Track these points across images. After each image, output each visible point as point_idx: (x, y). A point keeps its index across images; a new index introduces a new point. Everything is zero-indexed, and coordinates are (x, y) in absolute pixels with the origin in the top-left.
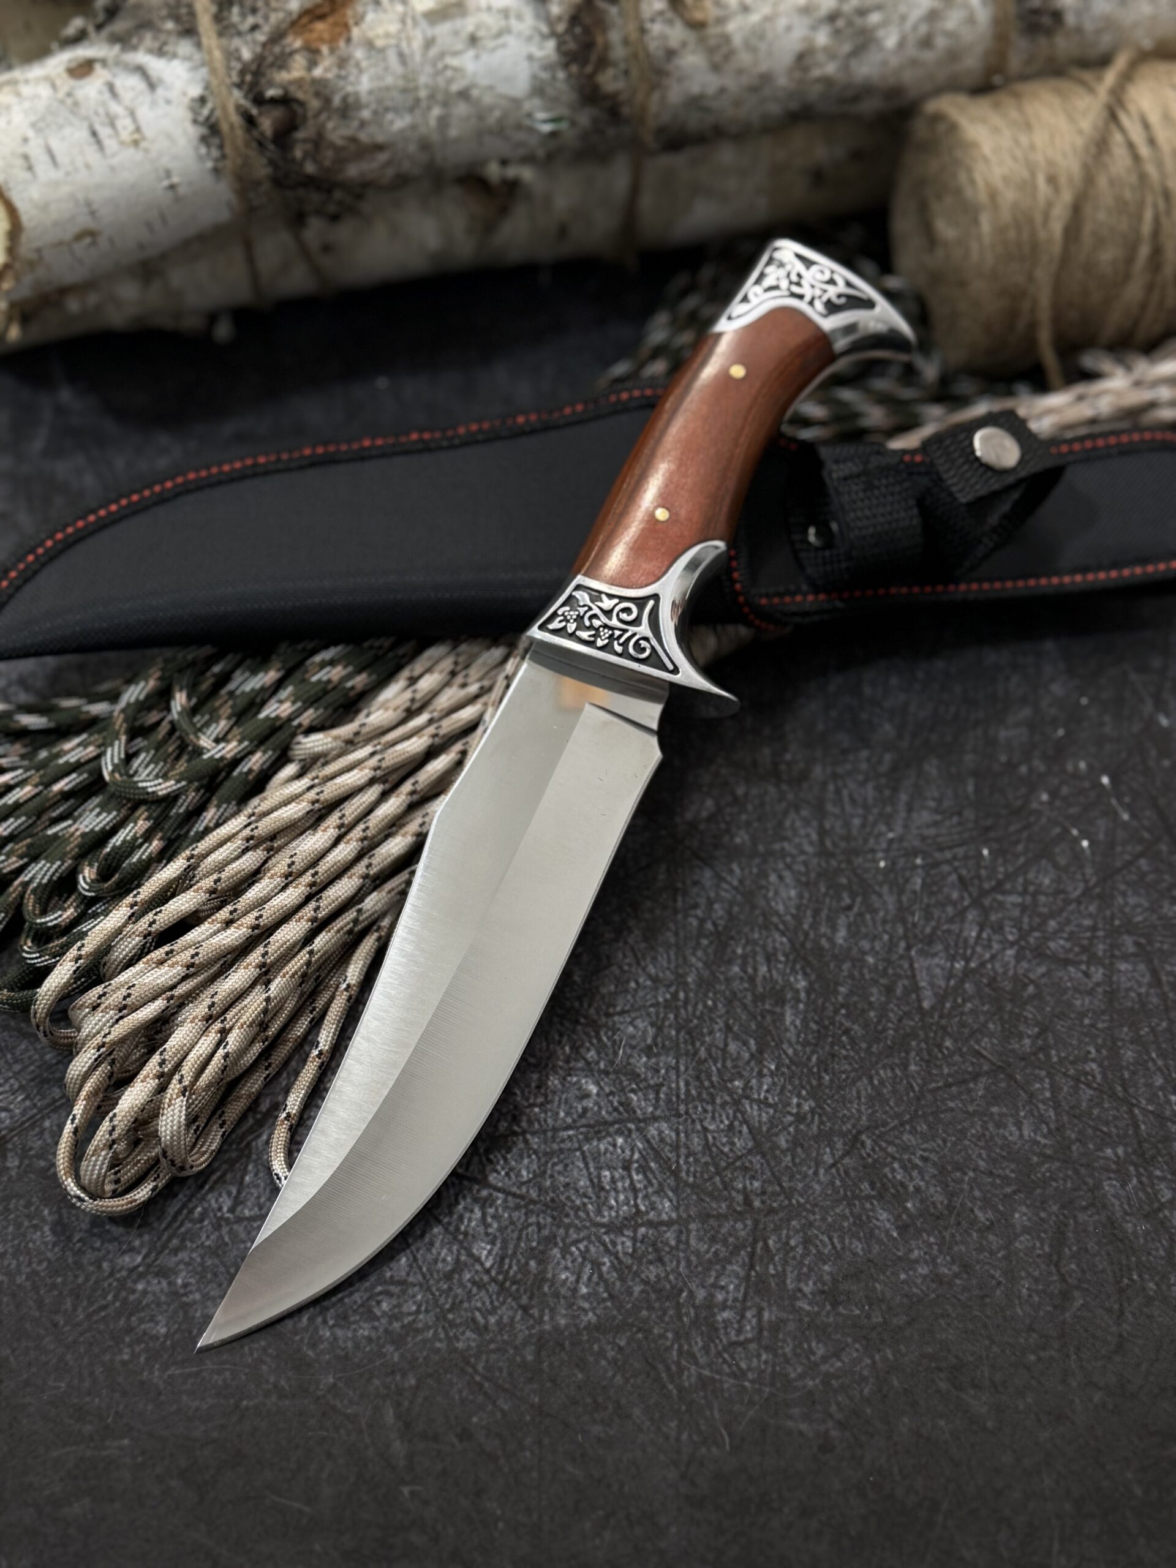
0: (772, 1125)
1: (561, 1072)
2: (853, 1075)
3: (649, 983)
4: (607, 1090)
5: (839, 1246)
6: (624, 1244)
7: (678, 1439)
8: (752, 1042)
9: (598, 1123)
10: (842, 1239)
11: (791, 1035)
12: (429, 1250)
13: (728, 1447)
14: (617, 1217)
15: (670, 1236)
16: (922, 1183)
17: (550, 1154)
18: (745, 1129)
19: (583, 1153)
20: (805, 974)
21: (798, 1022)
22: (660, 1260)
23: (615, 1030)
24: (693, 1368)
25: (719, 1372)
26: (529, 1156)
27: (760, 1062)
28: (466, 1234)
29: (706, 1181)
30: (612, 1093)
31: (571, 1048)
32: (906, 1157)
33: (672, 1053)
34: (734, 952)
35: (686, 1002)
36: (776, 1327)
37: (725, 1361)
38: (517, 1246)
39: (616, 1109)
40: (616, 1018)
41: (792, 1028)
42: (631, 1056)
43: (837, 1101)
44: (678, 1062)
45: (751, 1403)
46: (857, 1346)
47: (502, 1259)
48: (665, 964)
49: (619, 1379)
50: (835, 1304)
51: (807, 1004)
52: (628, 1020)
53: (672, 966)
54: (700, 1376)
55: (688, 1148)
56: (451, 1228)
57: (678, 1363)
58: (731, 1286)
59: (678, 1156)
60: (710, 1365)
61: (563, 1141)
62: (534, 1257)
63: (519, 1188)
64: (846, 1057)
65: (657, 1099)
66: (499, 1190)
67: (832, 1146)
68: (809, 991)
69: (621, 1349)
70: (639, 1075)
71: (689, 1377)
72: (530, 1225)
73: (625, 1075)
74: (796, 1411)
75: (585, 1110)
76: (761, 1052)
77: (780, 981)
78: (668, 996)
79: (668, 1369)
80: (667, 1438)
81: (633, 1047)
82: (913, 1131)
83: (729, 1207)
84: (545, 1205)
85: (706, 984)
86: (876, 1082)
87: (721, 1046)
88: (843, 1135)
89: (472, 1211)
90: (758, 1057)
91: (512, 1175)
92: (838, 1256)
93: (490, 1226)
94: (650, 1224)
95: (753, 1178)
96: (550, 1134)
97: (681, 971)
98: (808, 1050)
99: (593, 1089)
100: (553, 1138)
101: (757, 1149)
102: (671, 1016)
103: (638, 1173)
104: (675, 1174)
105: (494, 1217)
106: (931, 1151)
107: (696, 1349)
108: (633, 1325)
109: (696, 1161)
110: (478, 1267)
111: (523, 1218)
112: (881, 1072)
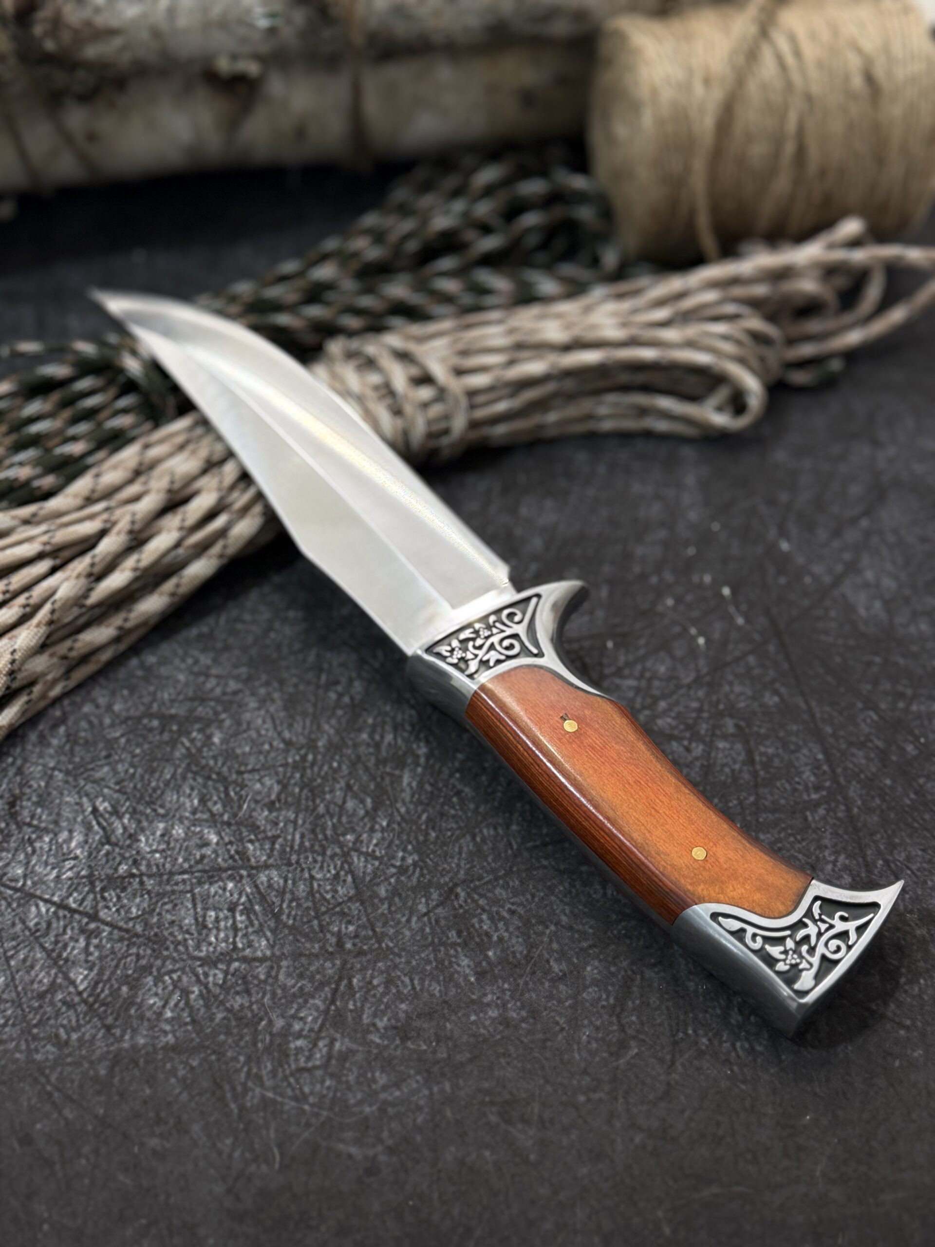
0: (375, 875)
1: (186, 822)
2: (458, 832)
3: (282, 746)
4: (227, 839)
5: (418, 988)
6: (217, 976)
7: (230, 1156)
8: (369, 801)
9: (213, 869)
10: (422, 980)
11: (406, 796)
12: (28, 972)
13: (277, 1166)
14: (214, 952)
15: (261, 971)
16: (506, 935)
17: (160, 895)
18: (349, 878)
19: (193, 895)
20: (428, 742)
21: (414, 784)
22: (248, 992)
23: (243, 786)
24: (258, 1090)
25: (282, 1095)
26: (142, 896)
27: (373, 819)
28: (67, 960)
29: (305, 923)
30: (231, 843)
31: (200, 801)
32: (495, 909)
33: (293, 808)
34: (365, 722)
35: (313, 764)
36: (344, 1057)
37: (289, 1084)
38: (113, 973)
39: (232, 857)
40: (246, 776)
41: (408, 790)
42: (254, 810)
43: (439, 856)
44: (297, 817)
45: (308, 1125)
46: (419, 1078)
47: (97, 983)
48: (300, 730)
49: (185, 1096)
50: (405, 1039)
51: (425, 768)
52: (257, 777)
53: (306, 732)
54: (263, 1098)
55: (292, 893)
56: (54, 955)
57: (244, 1085)
58: (310, 1017)
59: (283, 901)
60: (274, 1088)
61: (177, 884)
62: (128, 983)
63: (126, 923)
64: (454, 816)
65: (272, 849)
66: (107, 924)
67: (428, 898)
68: (428, 757)
69: (192, 1068)
70: (258, 827)
71: (253, 1098)
72: (131, 955)
73: (246, 826)
74: (349, 1135)
75: (203, 857)
76: (375, 809)
77: (404, 748)
78: (297, 758)
79: (233, 1089)
80: (220, 1153)
81: (257, 802)
82: (506, 886)
83: (321, 948)
84: (149, 939)
85: (334, 748)
86: (478, 839)
87: (340, 802)
88: (439, 886)
89: (77, 941)
90: (372, 815)
91: (122, 912)
92: (416, 995)
93: (91, 954)
94: (245, 960)
95: (349, 922)
96: (165, 877)
97: (313, 736)
98: (420, 808)
99: (214, 838)
100: (168, 881)
101: (359, 897)
102: (298, 775)
103: (241, 914)
104: (277, 917)
105: (97, 947)
106: (521, 904)
107: (264, 1072)
108: (208, 1047)
109: (299, 905)
110: (72, 989)
111: (125, 949)
112: (485, 831)
